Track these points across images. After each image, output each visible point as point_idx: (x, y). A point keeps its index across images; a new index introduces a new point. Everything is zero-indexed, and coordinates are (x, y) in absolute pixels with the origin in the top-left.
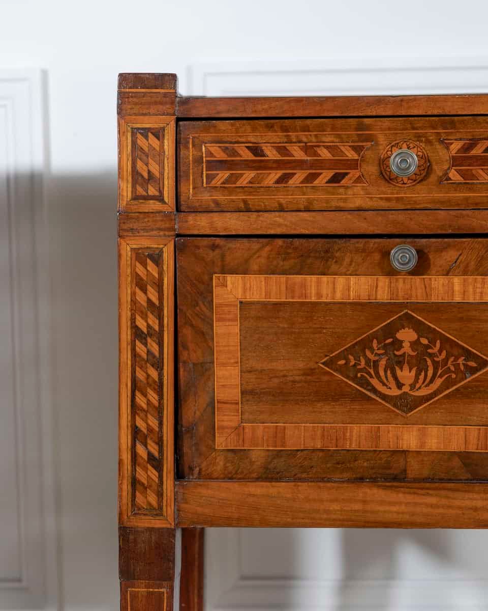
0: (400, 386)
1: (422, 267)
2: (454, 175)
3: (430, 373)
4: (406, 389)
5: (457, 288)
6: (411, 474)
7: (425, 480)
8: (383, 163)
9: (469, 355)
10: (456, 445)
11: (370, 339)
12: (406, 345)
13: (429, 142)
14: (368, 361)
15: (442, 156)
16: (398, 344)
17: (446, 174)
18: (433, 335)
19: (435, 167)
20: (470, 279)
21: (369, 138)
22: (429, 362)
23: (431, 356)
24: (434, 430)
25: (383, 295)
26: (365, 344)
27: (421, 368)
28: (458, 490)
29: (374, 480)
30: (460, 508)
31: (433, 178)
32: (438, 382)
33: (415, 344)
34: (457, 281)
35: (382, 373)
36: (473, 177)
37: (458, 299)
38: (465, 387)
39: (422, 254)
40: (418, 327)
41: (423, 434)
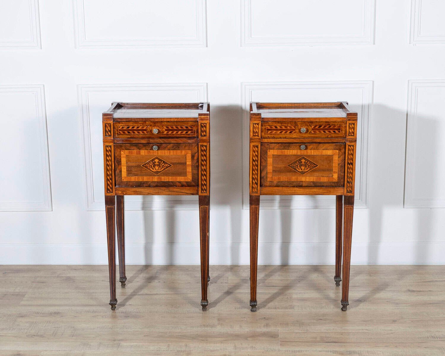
0: (302, 170)
1: (306, 148)
2: (312, 132)
3: (307, 167)
4: (303, 170)
5: (313, 152)
6: (303, 186)
7: (307, 186)
8: (300, 130)
9: (314, 164)
10: (312, 180)
11: (297, 161)
12: (303, 162)
13: (308, 126)
14: (296, 165)
15: (310, 129)
16: (302, 162)
17: (311, 132)
18: (308, 161)
19: (309, 130)
20: (315, 150)
21: (297, 125)
22: (307, 165)
23: (307, 164)
24: (308, 177)
25: (299, 154)
26: (295, 162)
27: (306, 166)
28: (312, 188)
29: (297, 187)
30: (312, 191)
31: (309, 132)
32: (309, 169)
33: (305, 162)
34: (312, 151)
35: (298, 167)
36: (316, 132)
37: (313, 154)
38: (314, 170)
39: (306, 146)
40: (305, 159)
41: (306, 178)
